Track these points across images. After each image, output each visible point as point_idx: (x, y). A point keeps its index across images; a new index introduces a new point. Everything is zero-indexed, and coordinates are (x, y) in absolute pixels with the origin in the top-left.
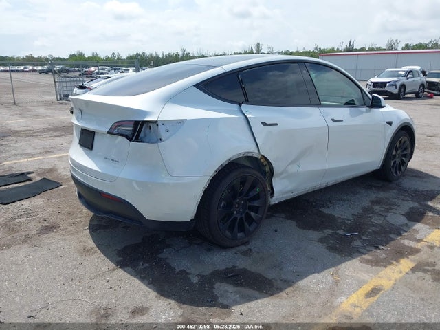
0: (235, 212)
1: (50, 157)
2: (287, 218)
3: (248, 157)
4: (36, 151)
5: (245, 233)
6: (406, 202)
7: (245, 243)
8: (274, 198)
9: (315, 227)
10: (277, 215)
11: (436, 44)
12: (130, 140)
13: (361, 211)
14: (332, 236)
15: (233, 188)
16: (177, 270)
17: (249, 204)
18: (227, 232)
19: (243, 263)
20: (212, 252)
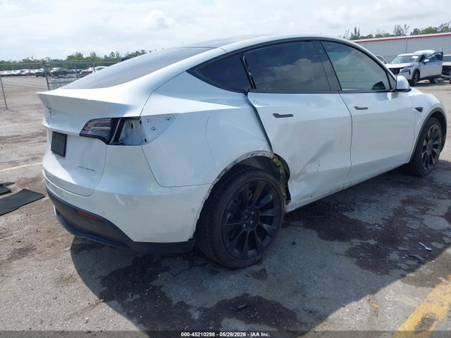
0: (244, 225)
1: (36, 164)
2: (306, 226)
3: (257, 158)
4: (21, 158)
5: (257, 250)
6: (443, 201)
7: (258, 262)
8: (290, 204)
9: (341, 237)
10: (294, 223)
11: (447, 27)
12: (108, 143)
13: (392, 214)
14: (362, 247)
15: (241, 196)
16: (175, 302)
17: (261, 214)
18: (235, 250)
19: (256, 289)
20: (218, 275)
